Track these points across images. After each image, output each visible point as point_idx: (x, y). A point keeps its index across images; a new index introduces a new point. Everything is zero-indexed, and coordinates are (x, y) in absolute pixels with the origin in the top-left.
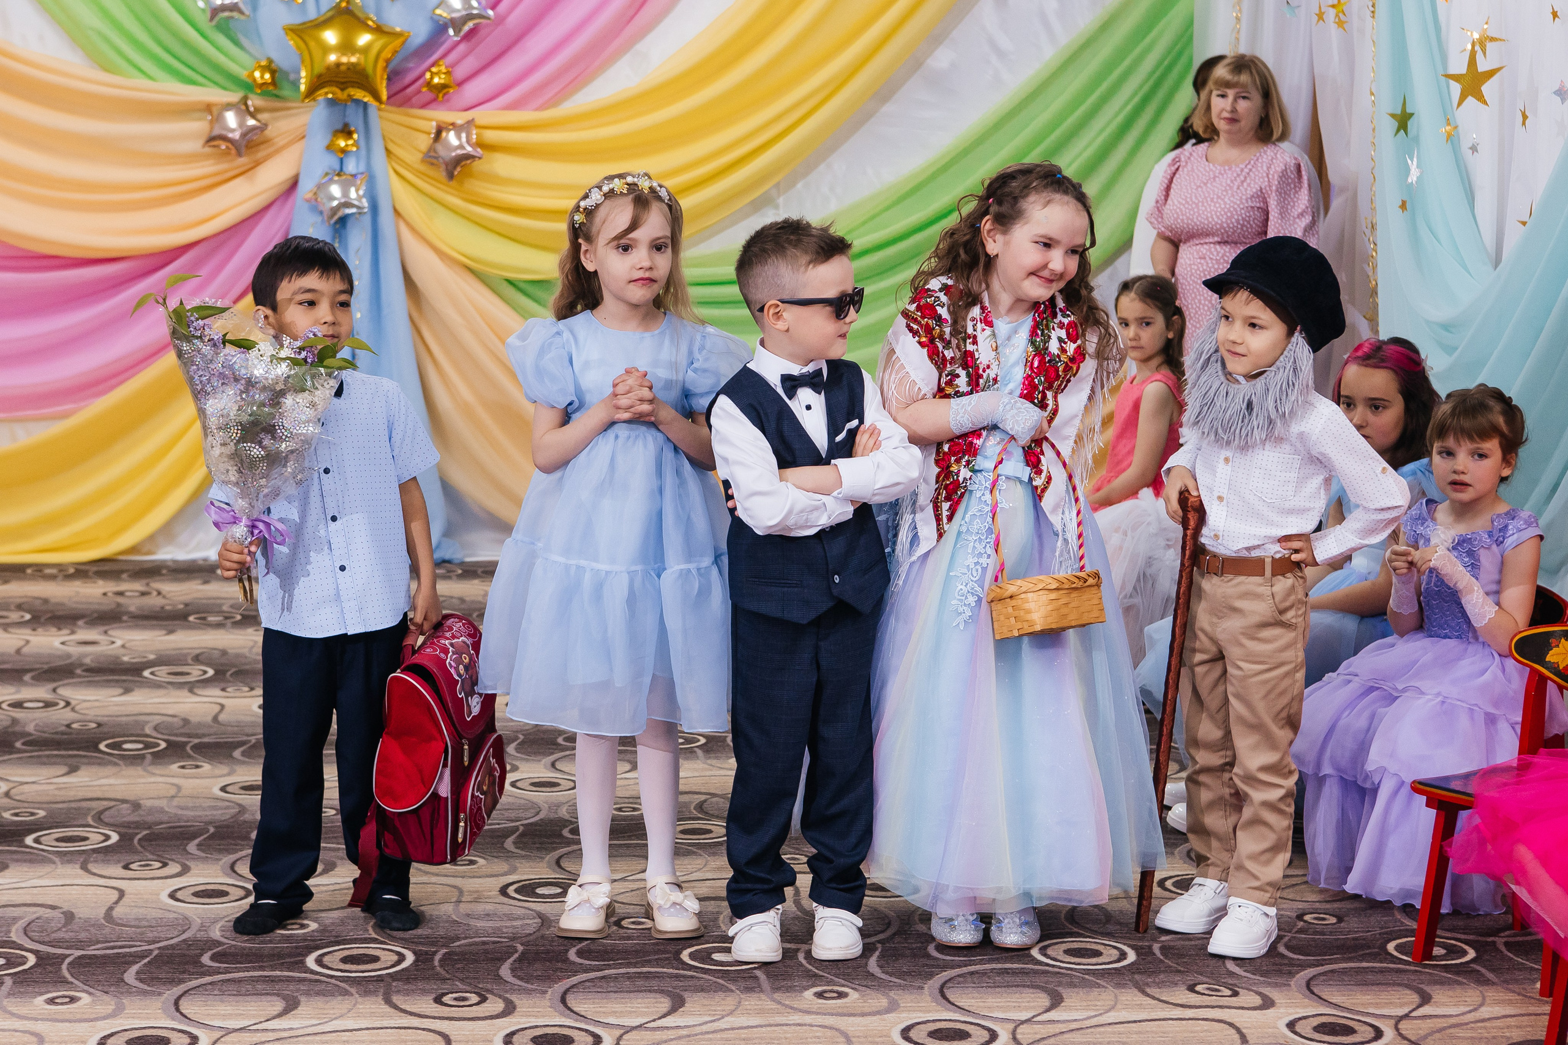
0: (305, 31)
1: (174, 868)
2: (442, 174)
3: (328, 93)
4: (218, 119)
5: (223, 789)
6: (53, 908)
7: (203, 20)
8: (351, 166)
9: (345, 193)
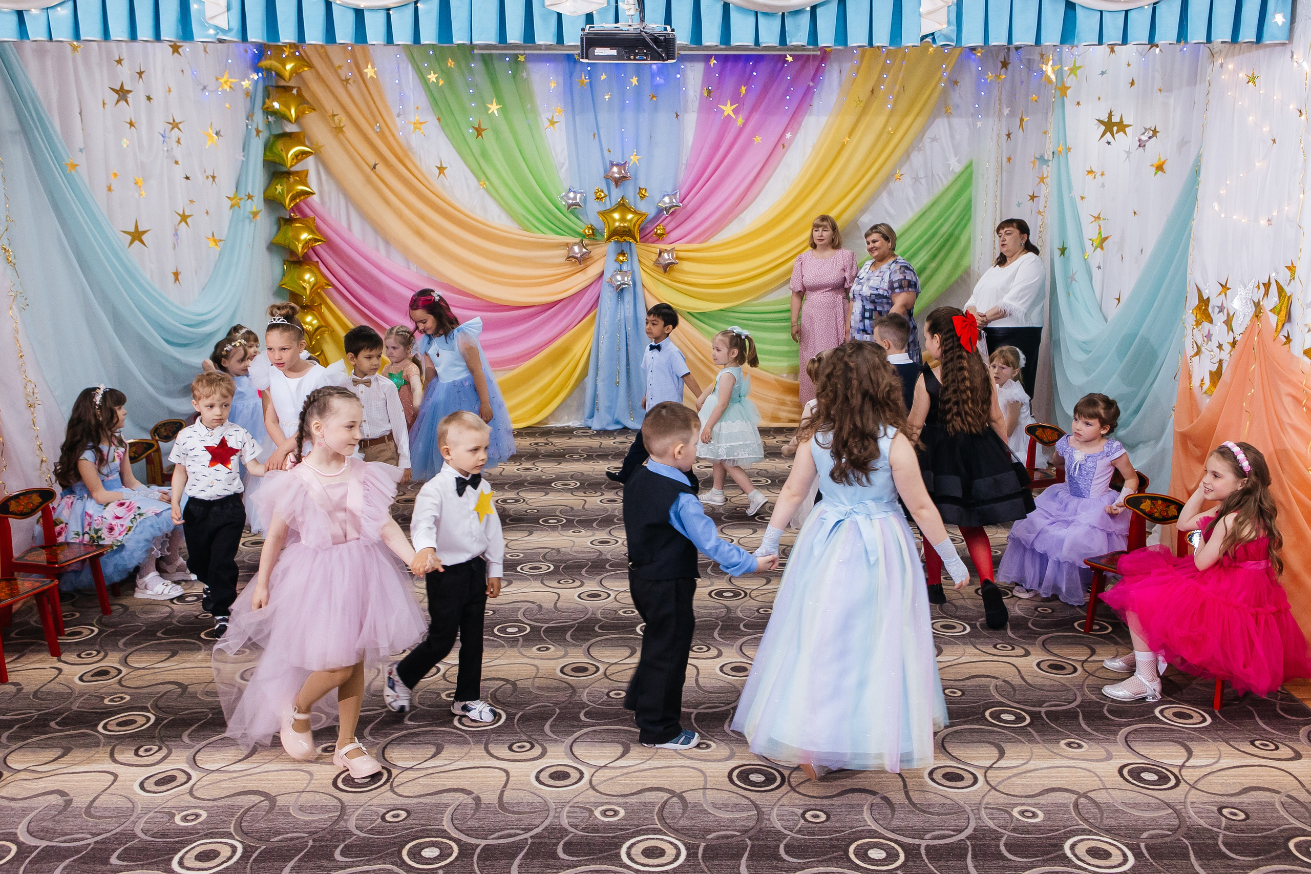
0: (605, 213)
1: (578, 583)
2: (662, 270)
3: (615, 238)
4: (571, 249)
5: (591, 543)
6: (533, 603)
7: (564, 209)
8: (625, 268)
9: (623, 279)
